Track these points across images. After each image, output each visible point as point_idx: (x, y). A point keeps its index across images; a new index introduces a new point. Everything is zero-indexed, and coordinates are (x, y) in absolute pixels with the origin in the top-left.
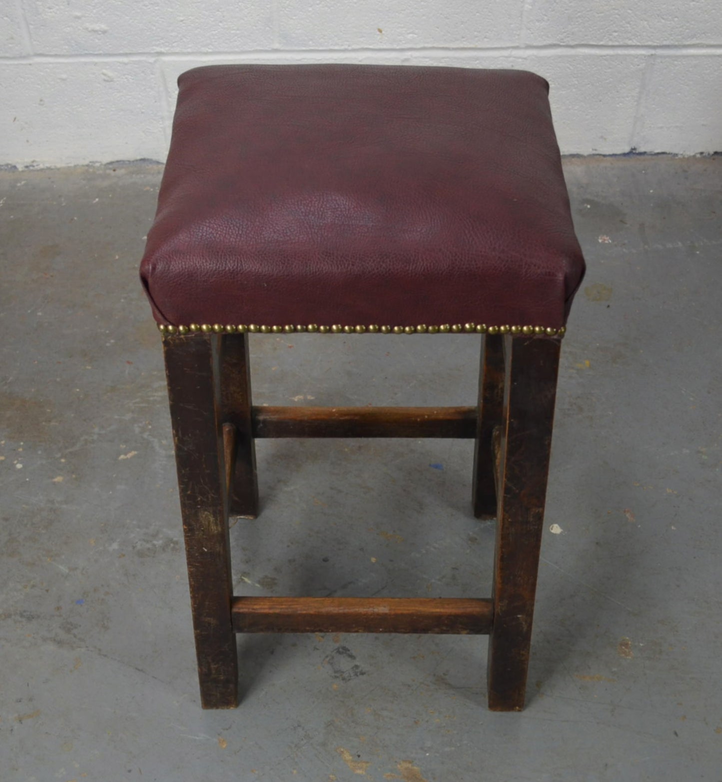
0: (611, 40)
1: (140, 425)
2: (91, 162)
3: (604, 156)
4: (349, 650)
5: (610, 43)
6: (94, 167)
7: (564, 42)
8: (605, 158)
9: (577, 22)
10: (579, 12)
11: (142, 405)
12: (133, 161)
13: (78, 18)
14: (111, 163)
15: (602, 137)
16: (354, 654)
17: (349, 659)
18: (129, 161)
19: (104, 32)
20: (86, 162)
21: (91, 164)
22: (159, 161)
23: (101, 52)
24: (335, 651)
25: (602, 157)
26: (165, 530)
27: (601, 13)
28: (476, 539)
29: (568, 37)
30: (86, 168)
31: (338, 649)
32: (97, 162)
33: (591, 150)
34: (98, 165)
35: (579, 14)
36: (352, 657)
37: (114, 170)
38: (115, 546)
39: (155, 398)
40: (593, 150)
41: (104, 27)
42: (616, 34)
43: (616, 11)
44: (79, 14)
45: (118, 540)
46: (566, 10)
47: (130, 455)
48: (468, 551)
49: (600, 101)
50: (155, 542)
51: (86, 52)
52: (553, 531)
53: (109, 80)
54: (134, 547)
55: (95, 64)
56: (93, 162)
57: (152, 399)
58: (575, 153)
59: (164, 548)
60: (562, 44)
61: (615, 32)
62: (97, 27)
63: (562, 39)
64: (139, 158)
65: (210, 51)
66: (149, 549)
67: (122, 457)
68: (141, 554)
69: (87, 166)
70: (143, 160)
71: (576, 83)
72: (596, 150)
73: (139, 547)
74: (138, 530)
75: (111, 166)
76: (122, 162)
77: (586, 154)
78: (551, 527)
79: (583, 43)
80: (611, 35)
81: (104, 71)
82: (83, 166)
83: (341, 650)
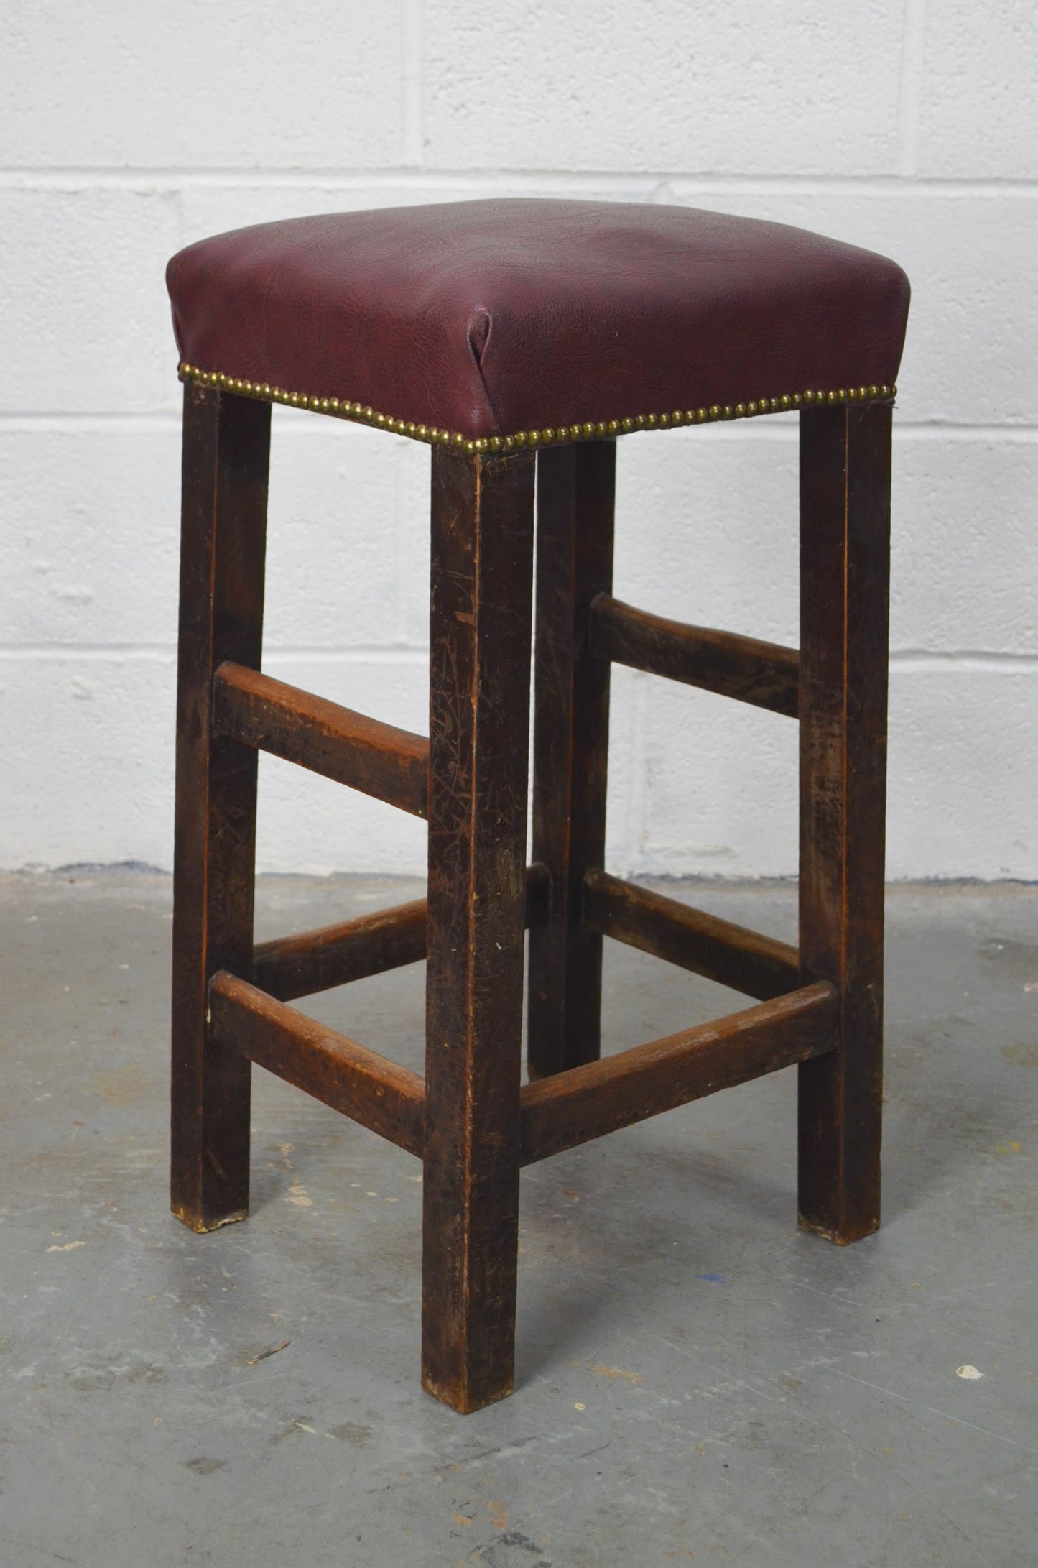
0: (1022, 644)
1: (95, 1206)
2: (27, 865)
3: (1025, 883)
4: (526, 1539)
5: (1021, 651)
6: (32, 875)
7: (935, 646)
8: (1027, 889)
9: (958, 607)
10: (960, 588)
11: (100, 1180)
12: (110, 867)
13: (42, 571)
14: (68, 868)
15: (1018, 843)
16: (538, 1545)
17: (529, 1553)
18: (102, 865)
19: (87, 600)
20: (18, 865)
21: (27, 868)
22: (161, 867)
23: (75, 640)
24: (498, 1540)
25: (1020, 886)
26: (135, 1351)
27: (1001, 590)
28: (801, 1383)
29: (943, 636)
30: (17, 876)
31: (505, 1536)
32: (40, 865)
33: (998, 870)
34: (41, 870)
35: (960, 592)
36: (532, 1548)
37: (72, 882)
38: (28, 1372)
39: (130, 1171)
40: (1002, 870)
41: (86, 590)
42: (1029, 633)
43: (1028, 589)
44: (43, 563)
45: (35, 1364)
46: (937, 583)
47: (68, 1247)
48: (783, 1400)
49: (1010, 767)
50: (113, 1369)
51: (48, 639)
52: (962, 1376)
53: (85, 697)
54: (67, 1375)
55: (62, 663)
56: (32, 865)
57: (122, 1172)
58: (969, 876)
59: (131, 1379)
60: (932, 650)
61: (1029, 628)
62: (74, 590)
63: (932, 640)
64: (122, 858)
65: (278, 644)
66: (99, 1378)
67: (53, 1248)
68: (82, 1385)
69: (21, 872)
70: (130, 865)
71: (962, 728)
72: (1008, 870)
73: (78, 1373)
74: (79, 1350)
75: (65, 875)
76: (87, 868)
77: (988, 877)
78: (959, 1369)
79: (970, 648)
80: (1022, 634)
81: (77, 678)
82: (12, 872)
83: (509, 1538)
